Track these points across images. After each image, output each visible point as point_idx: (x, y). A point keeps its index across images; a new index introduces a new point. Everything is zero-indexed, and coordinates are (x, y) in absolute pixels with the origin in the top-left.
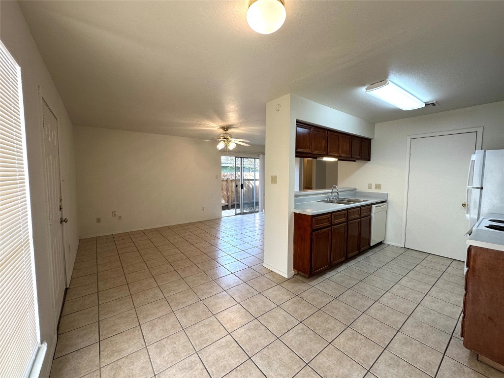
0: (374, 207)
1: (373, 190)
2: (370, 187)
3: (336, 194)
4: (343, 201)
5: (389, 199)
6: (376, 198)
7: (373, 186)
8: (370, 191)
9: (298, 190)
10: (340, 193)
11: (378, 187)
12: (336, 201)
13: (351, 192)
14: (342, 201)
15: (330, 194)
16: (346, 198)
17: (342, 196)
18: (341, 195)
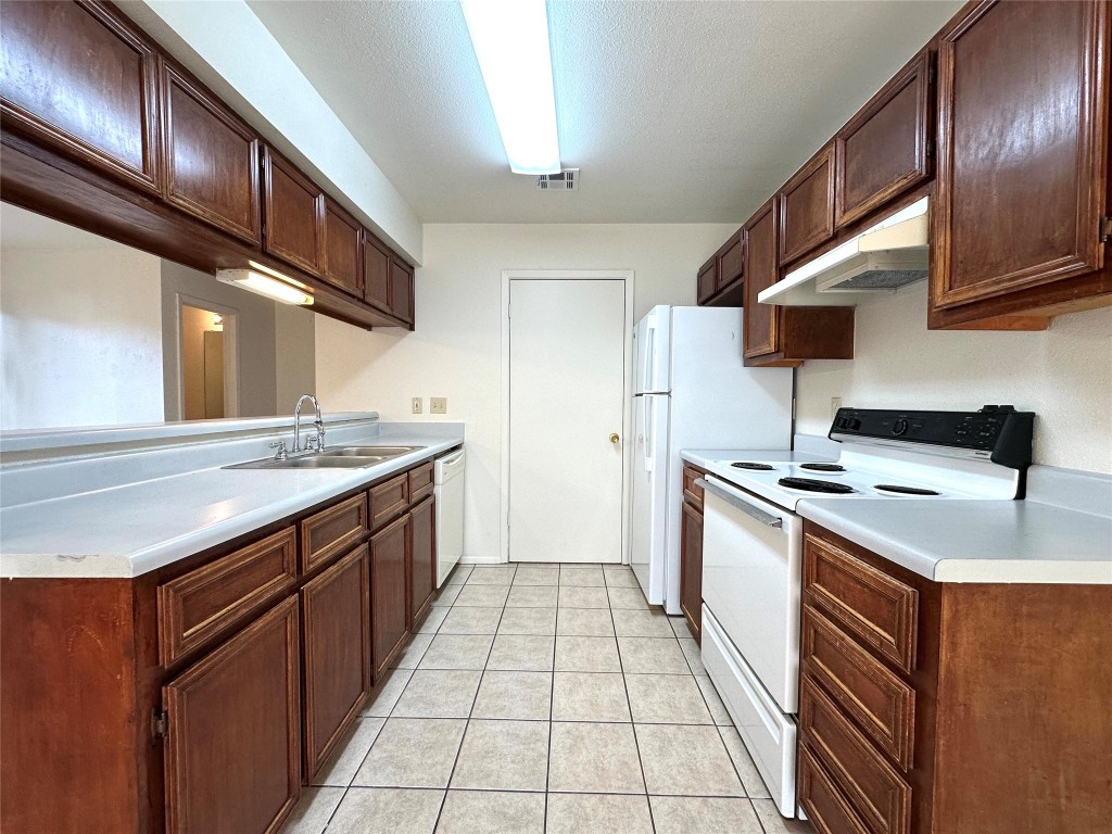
0: (440, 463)
1: (427, 417)
2: (417, 408)
3: (314, 432)
4: (340, 454)
5: (469, 438)
6: (438, 438)
7: (426, 405)
8: (418, 419)
9: (163, 420)
10: (328, 430)
11: (439, 405)
12: (313, 459)
13: (364, 425)
14: (335, 459)
15: (290, 435)
16: (352, 443)
17: (334, 438)
18: (331, 434)
